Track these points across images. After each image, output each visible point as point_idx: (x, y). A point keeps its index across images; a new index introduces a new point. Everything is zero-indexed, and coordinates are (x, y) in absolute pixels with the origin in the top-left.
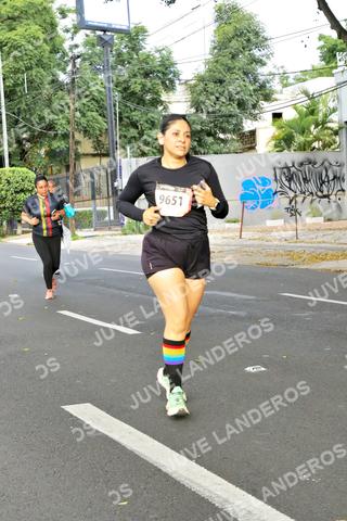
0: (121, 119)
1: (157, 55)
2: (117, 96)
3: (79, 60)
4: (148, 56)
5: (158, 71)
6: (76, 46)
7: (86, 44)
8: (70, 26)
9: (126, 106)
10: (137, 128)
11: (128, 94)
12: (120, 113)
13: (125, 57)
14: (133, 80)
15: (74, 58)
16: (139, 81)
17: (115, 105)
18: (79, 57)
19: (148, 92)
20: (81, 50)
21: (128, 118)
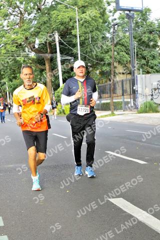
0: (137, 55)
1: (156, 22)
2: (136, 44)
3: (117, 26)
4: (152, 23)
5: (157, 30)
6: (115, 19)
7: (119, 19)
8: (112, 9)
9: (140, 49)
10: (145, 59)
11: (141, 43)
12: (137, 52)
13: (140, 24)
14: (144, 35)
15: (114, 25)
16: (147, 36)
17: (134, 49)
18: (116, 24)
19: (151, 41)
20: (118, 21)
21: (141, 54)
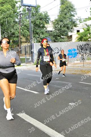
0: (33, 32)
2: (32, 25)
3: (22, 15)
4: (41, 14)
5: (44, 18)
6: (21, 11)
7: (23, 11)
8: (18, 6)
9: (35, 28)
10: (38, 34)
11: (36, 25)
12: (33, 30)
13: (34, 14)
14: (37, 21)
15: (20, 14)
17: (32, 28)
19: (41, 24)
21: (35, 31)
